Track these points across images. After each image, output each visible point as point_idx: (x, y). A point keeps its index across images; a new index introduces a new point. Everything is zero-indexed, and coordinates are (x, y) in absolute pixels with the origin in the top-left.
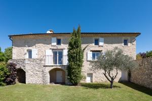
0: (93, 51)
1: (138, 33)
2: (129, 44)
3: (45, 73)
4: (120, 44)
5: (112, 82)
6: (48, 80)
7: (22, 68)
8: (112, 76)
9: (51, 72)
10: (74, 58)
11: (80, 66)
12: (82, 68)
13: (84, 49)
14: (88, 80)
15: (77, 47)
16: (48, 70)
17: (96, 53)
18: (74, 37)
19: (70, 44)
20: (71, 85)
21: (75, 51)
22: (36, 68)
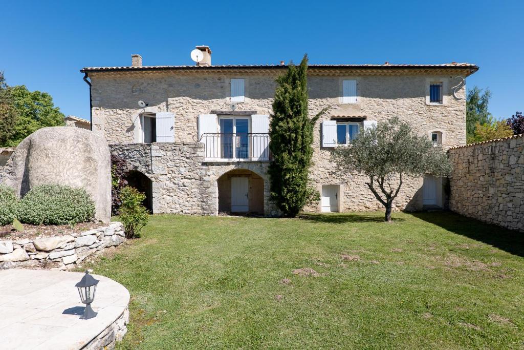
0: (338, 119)
1: (471, 67)
2: (446, 99)
3: (206, 184)
4: (418, 99)
5: (388, 206)
6: (215, 202)
7: (142, 169)
8: (388, 190)
9: (224, 181)
10: (290, 142)
11: (303, 164)
12: (310, 169)
13: (315, 119)
14: (325, 206)
15: (298, 113)
16: (214, 174)
17: (347, 124)
18: (289, 87)
19: (278, 107)
20: (281, 217)
21: (291, 125)
22: (182, 170)
